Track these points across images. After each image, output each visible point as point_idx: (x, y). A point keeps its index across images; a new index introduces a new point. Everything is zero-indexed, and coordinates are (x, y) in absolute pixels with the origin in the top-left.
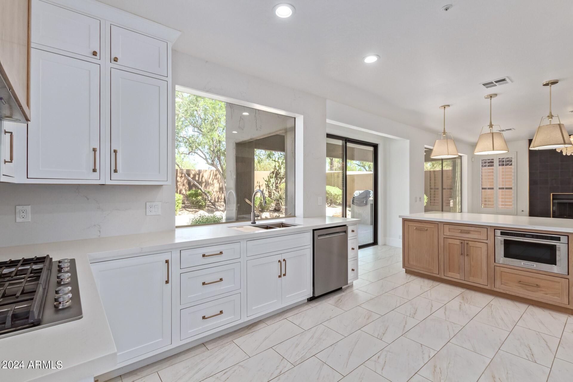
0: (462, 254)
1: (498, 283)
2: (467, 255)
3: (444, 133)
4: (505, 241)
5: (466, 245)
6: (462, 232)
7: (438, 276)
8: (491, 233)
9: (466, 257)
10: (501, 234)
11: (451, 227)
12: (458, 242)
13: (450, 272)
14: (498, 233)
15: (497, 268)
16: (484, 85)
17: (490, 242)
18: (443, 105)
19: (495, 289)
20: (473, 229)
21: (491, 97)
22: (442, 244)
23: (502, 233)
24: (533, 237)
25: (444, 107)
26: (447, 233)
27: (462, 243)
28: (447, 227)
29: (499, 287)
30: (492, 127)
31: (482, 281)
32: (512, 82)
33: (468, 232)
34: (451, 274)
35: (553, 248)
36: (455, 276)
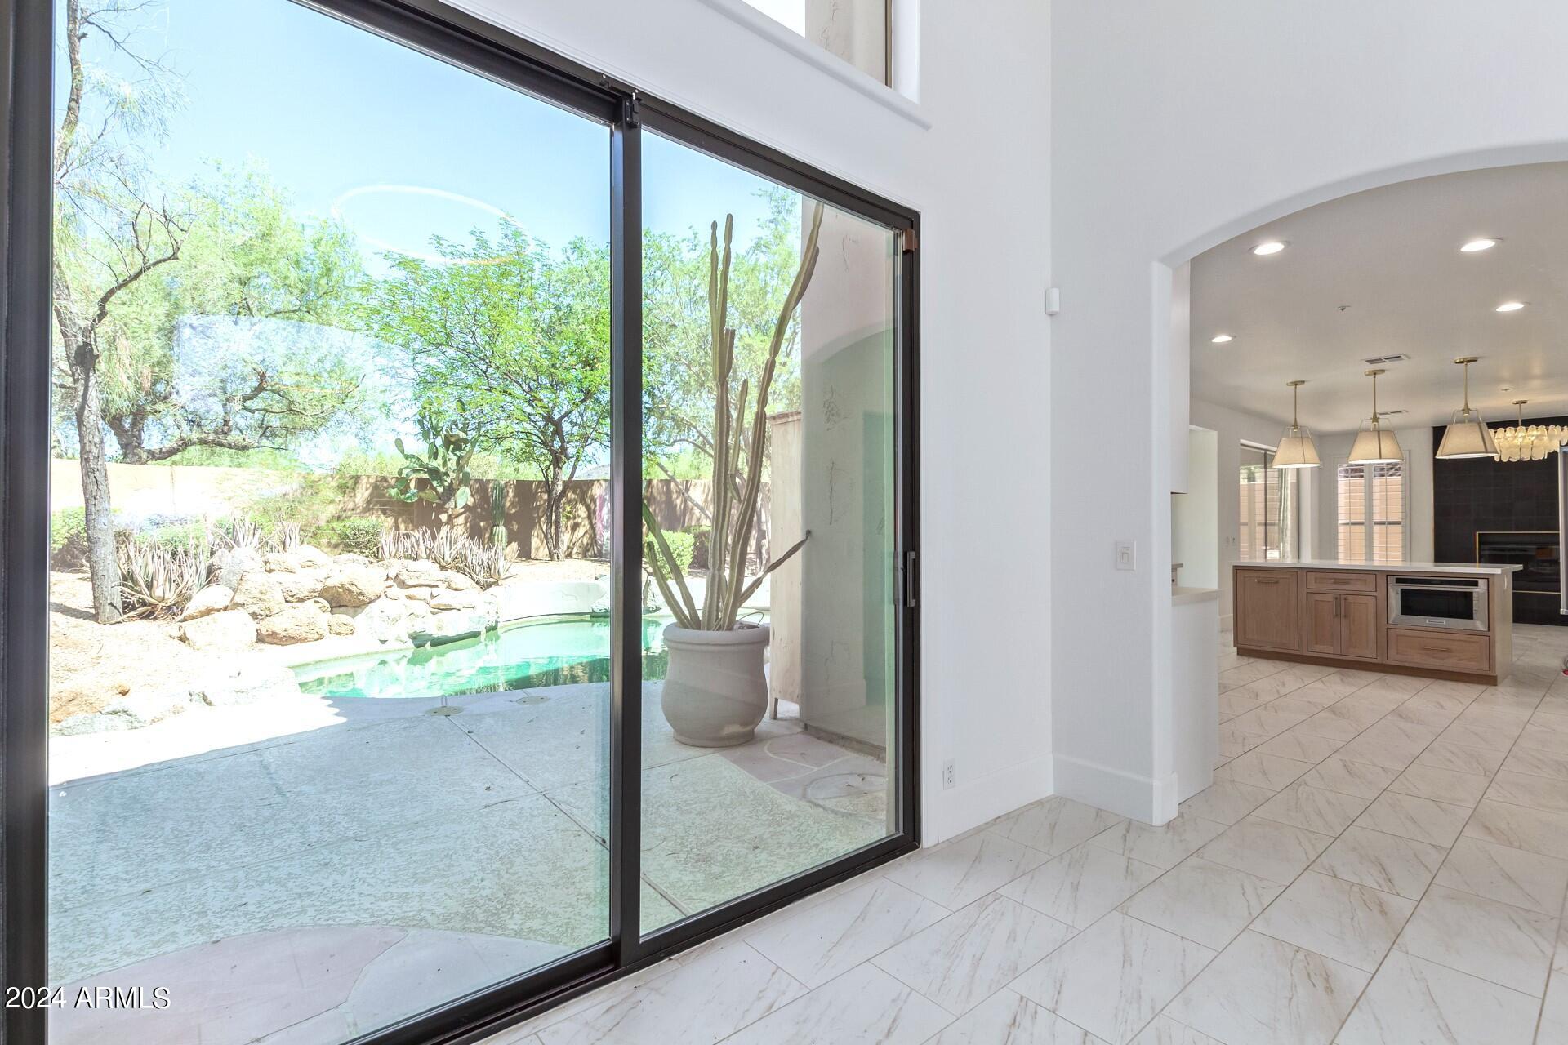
0: (1337, 615)
1: (1392, 653)
2: (1345, 616)
3: (1295, 426)
4: (1403, 591)
5: (1343, 602)
6: (1337, 582)
7: (1298, 653)
8: (1382, 582)
9: (1343, 620)
10: (1397, 582)
11: (1319, 575)
12: (1330, 598)
13: (1317, 644)
14: (1392, 580)
15: (1391, 632)
16: (1368, 361)
17: (1381, 594)
18: (1294, 380)
19: (1388, 662)
20: (1353, 576)
21: (1375, 374)
22: (1304, 601)
23: (1399, 581)
24: (1442, 582)
25: (1296, 384)
26: (1313, 585)
27: (1336, 598)
28: (1311, 576)
29: (1394, 658)
30: (1377, 422)
31: (1368, 653)
32: (1409, 358)
33: (1346, 582)
34: (1318, 648)
35: (1468, 597)
36: (1326, 650)
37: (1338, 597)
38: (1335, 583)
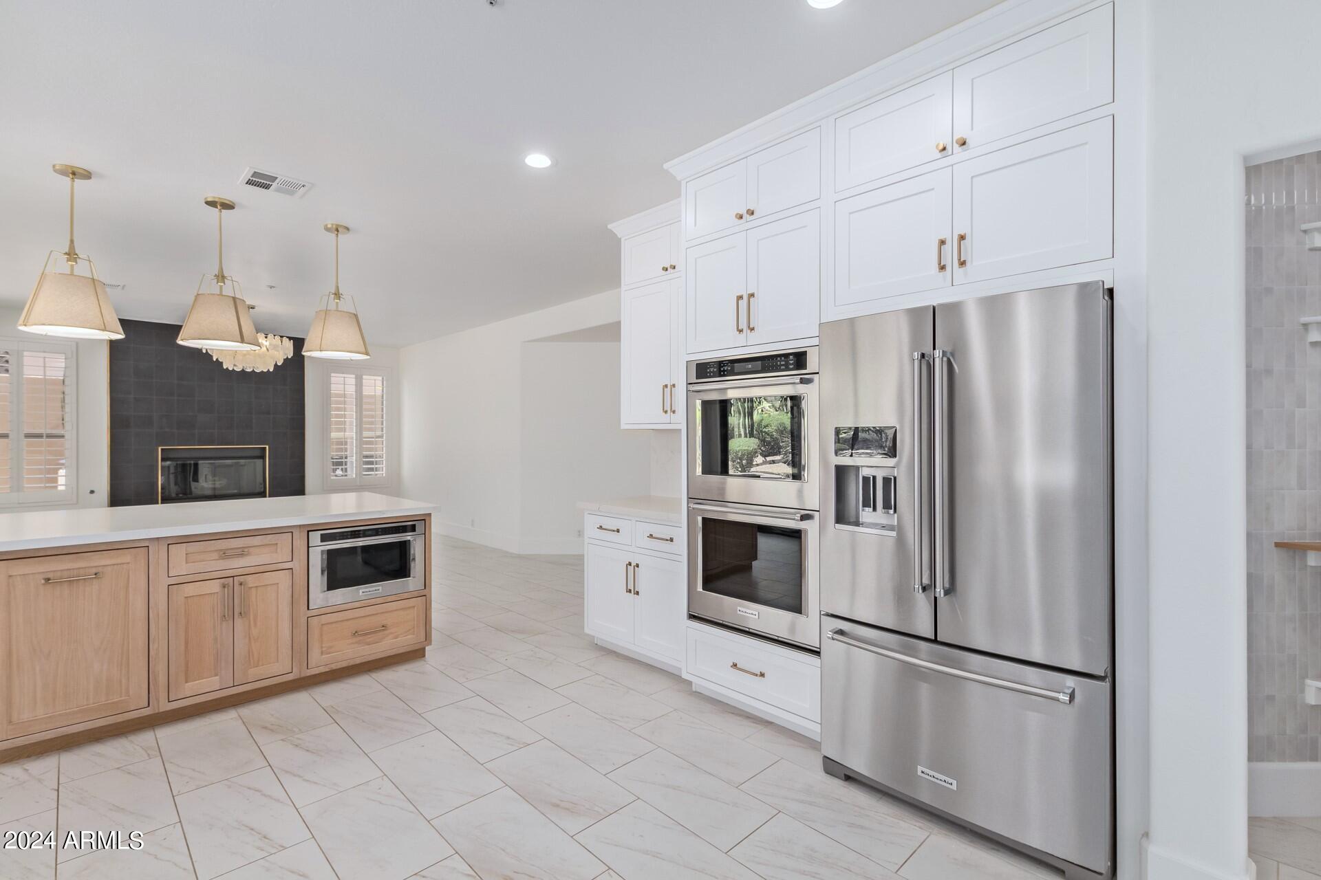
0: (227, 615)
1: (315, 655)
2: (241, 614)
4: (330, 553)
5: (237, 589)
6: (225, 555)
8: (301, 543)
9: (238, 621)
10: (322, 541)
11: (190, 548)
12: (215, 587)
13: (186, 683)
14: (315, 537)
15: (313, 622)
17: (299, 564)
19: (311, 672)
20: (257, 540)
22: (161, 608)
23: (324, 538)
24: (376, 532)
26: (181, 569)
27: (225, 585)
28: (178, 552)
29: (319, 662)
31: (279, 668)
33: (242, 553)
34: (189, 688)
35: (404, 547)
36: (207, 686)
37: (230, 582)
38: (221, 558)
